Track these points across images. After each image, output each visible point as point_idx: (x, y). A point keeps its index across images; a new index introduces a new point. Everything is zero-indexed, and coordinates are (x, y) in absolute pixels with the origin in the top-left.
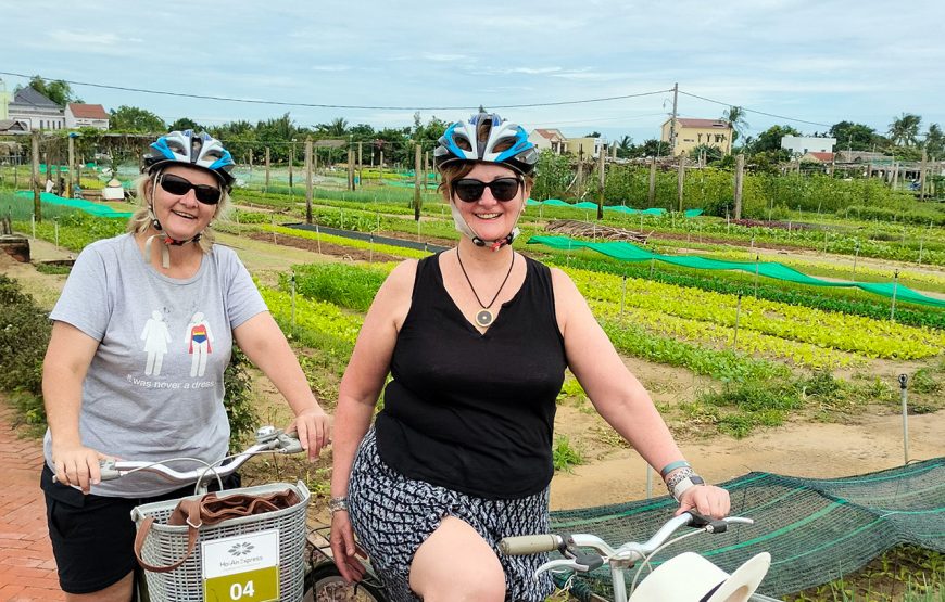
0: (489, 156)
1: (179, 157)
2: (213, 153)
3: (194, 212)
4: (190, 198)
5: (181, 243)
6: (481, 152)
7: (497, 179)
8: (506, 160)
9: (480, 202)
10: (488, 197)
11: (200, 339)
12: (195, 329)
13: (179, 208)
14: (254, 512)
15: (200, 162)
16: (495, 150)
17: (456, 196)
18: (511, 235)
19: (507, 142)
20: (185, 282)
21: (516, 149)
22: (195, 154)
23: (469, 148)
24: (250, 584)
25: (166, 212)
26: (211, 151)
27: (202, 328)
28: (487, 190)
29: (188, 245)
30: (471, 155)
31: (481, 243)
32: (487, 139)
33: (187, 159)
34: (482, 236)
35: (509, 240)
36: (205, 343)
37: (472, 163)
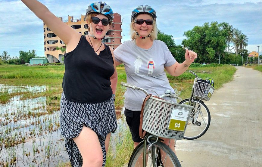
0: (103, 13)
3: (147, 28)
5: (144, 38)
6: (101, 11)
7: (104, 19)
9: (98, 25)
11: (151, 64)
12: (150, 62)
19: (107, 10)
21: (110, 12)
24: (180, 124)
27: (152, 62)
36: (153, 66)
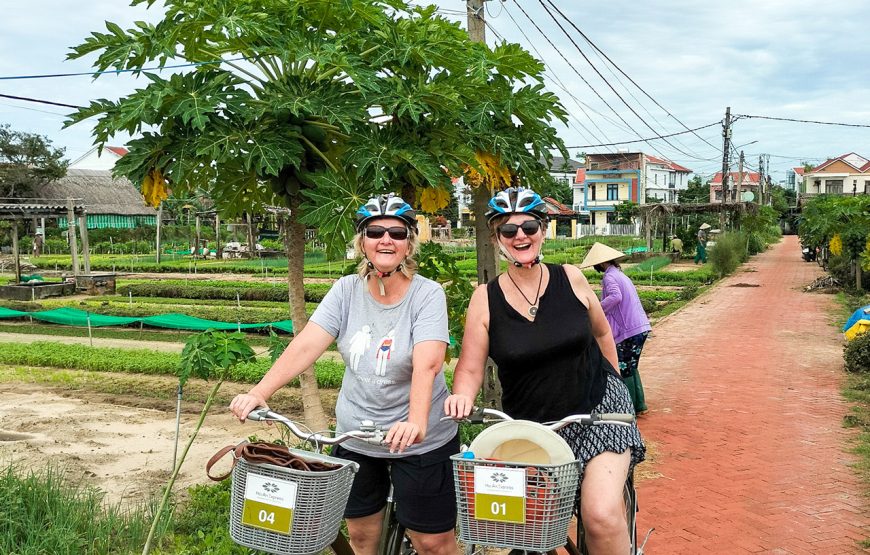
0: (518, 209)
1: (374, 214)
2: (397, 206)
3: (392, 248)
4: (386, 238)
5: (388, 275)
8: (530, 210)
9: (516, 238)
10: (521, 233)
11: (384, 348)
13: (381, 247)
14: (288, 466)
15: (388, 213)
16: (521, 206)
17: (502, 236)
18: (538, 258)
20: (389, 307)
21: (534, 204)
22: (383, 209)
23: (506, 206)
24: (273, 514)
25: (374, 253)
26: (394, 204)
28: (520, 229)
29: (394, 275)
30: (509, 210)
31: (520, 265)
32: (516, 200)
33: (379, 213)
34: (520, 261)
35: (537, 261)
36: (387, 352)
37: (509, 215)
